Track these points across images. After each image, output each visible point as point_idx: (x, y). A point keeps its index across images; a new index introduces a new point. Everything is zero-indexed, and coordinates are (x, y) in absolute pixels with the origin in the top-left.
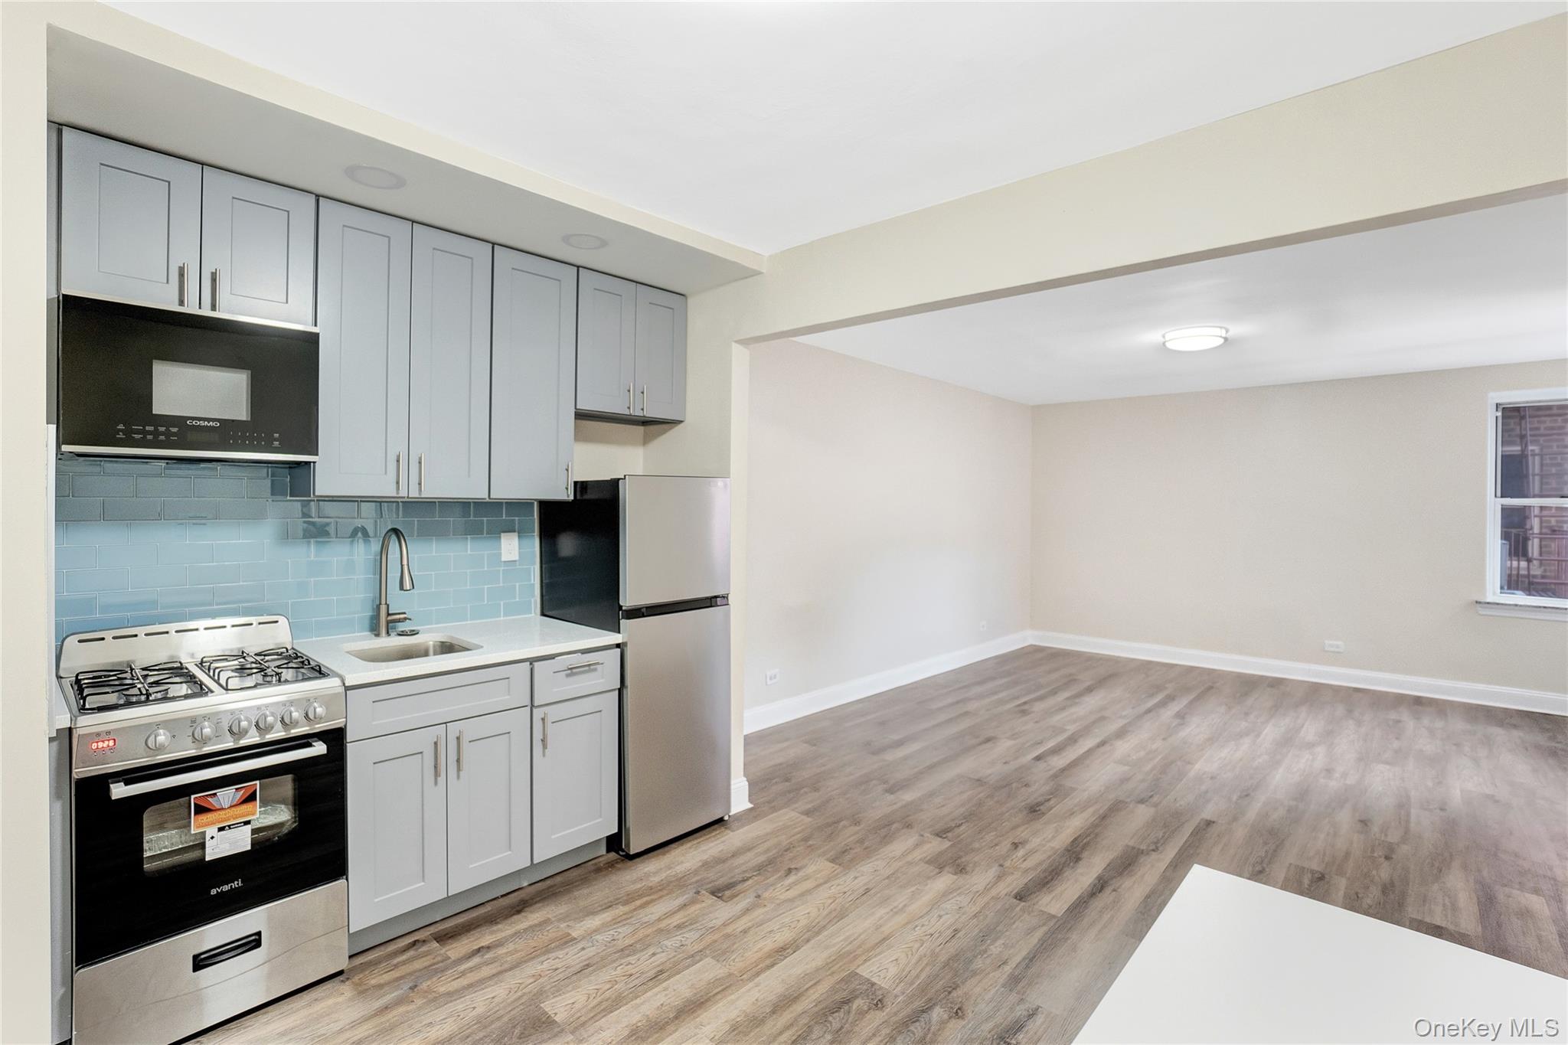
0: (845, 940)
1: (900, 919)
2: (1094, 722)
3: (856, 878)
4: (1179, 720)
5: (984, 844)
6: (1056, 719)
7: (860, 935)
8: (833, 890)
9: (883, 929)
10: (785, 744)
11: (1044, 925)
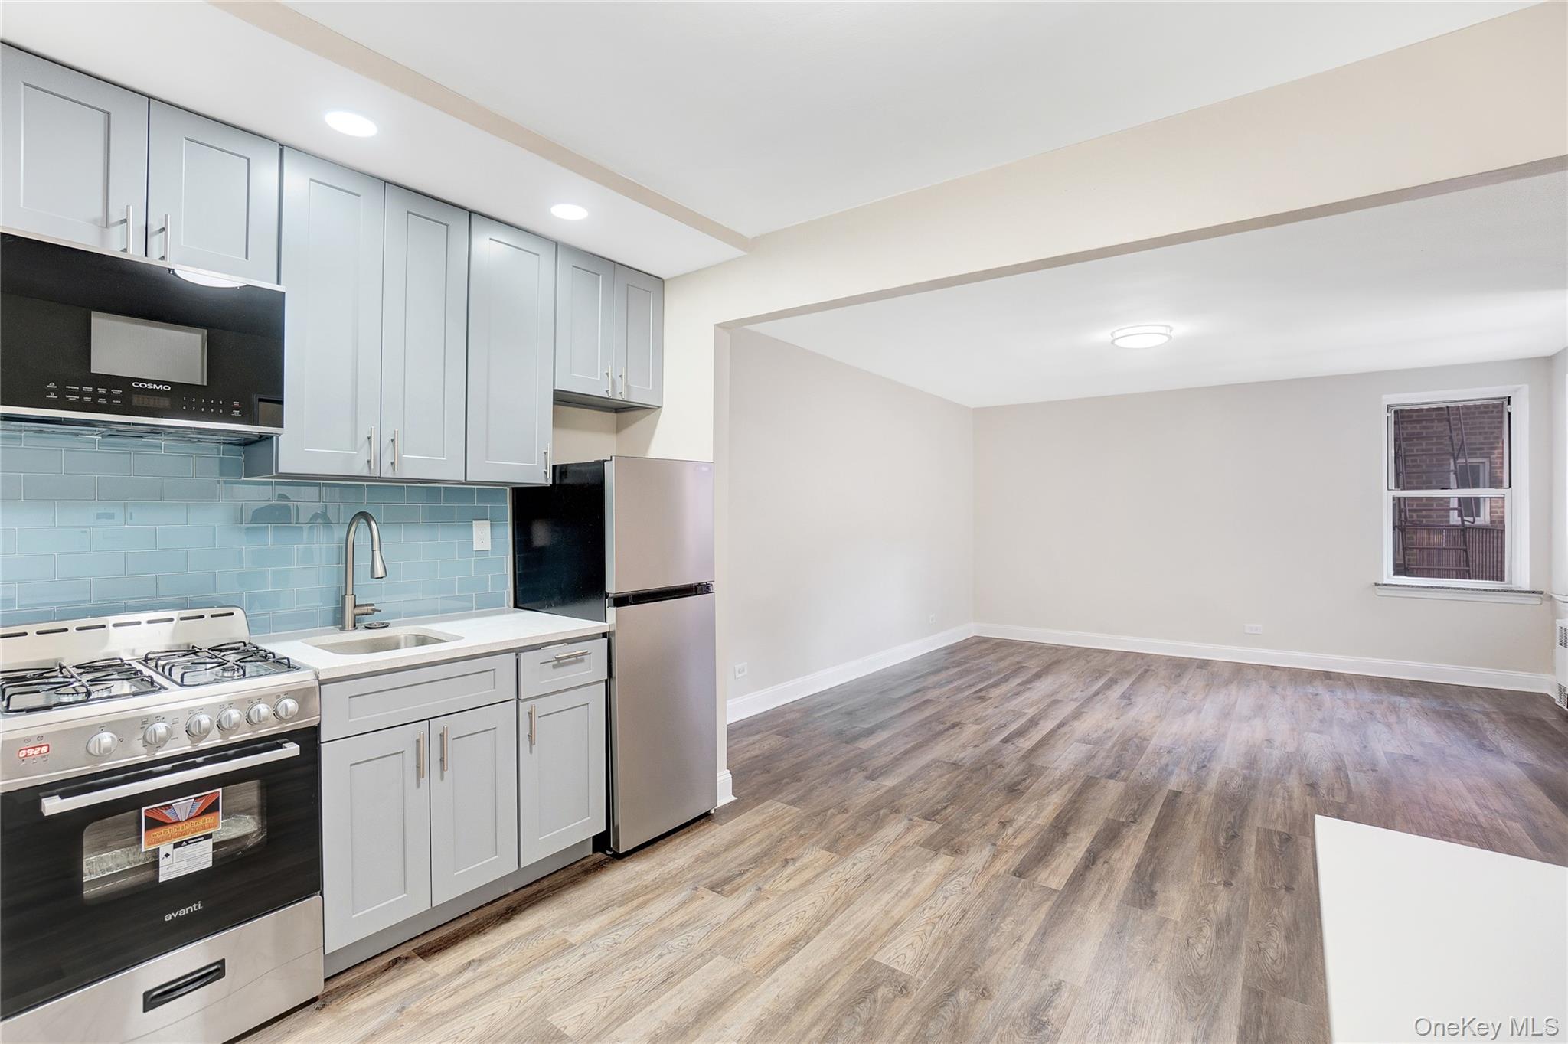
0: (855, 928)
1: (907, 903)
2: (1049, 706)
3: (854, 864)
4: (1125, 701)
5: (973, 824)
6: (1014, 704)
7: (870, 922)
8: (834, 878)
9: (893, 914)
10: (757, 737)
11: (1048, 899)
